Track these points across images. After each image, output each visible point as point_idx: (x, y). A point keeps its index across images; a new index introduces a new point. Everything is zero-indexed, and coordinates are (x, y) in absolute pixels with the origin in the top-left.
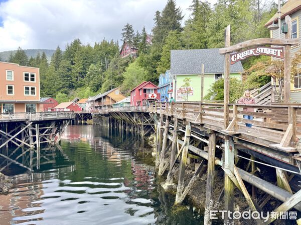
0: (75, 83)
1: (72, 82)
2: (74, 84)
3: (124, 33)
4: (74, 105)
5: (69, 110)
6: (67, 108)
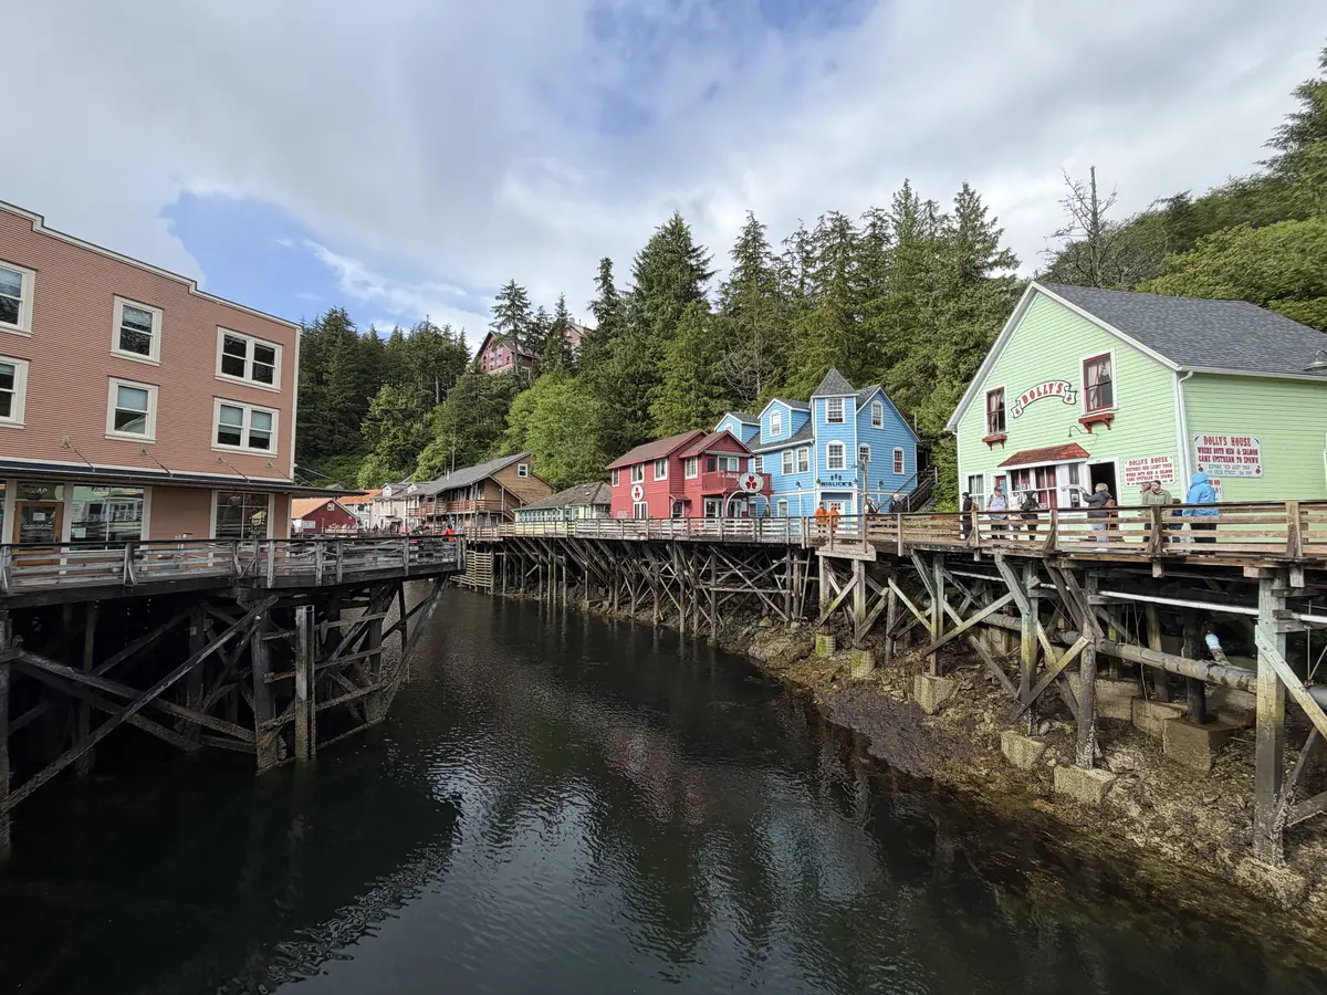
3: (501, 307)
4: (332, 509)
5: (312, 524)
6: (305, 518)
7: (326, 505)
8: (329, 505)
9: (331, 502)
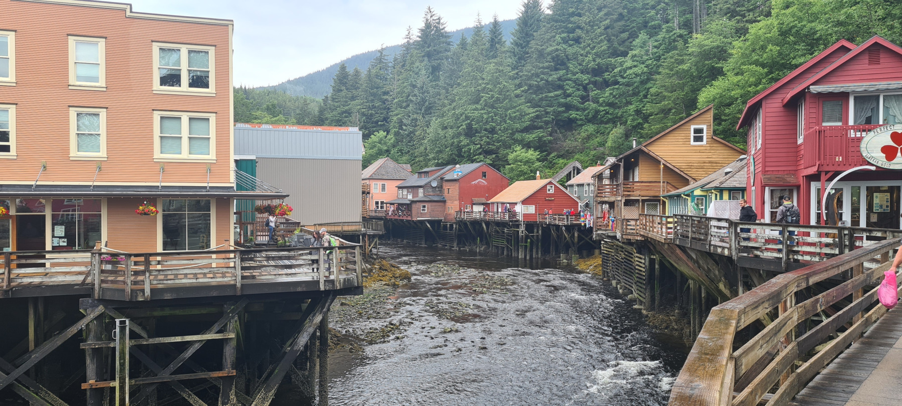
0: (578, 109)
1: (569, 107)
2: (573, 114)
4: (552, 191)
5: (531, 209)
6: (525, 202)
7: (546, 186)
8: (548, 187)
9: (550, 183)
